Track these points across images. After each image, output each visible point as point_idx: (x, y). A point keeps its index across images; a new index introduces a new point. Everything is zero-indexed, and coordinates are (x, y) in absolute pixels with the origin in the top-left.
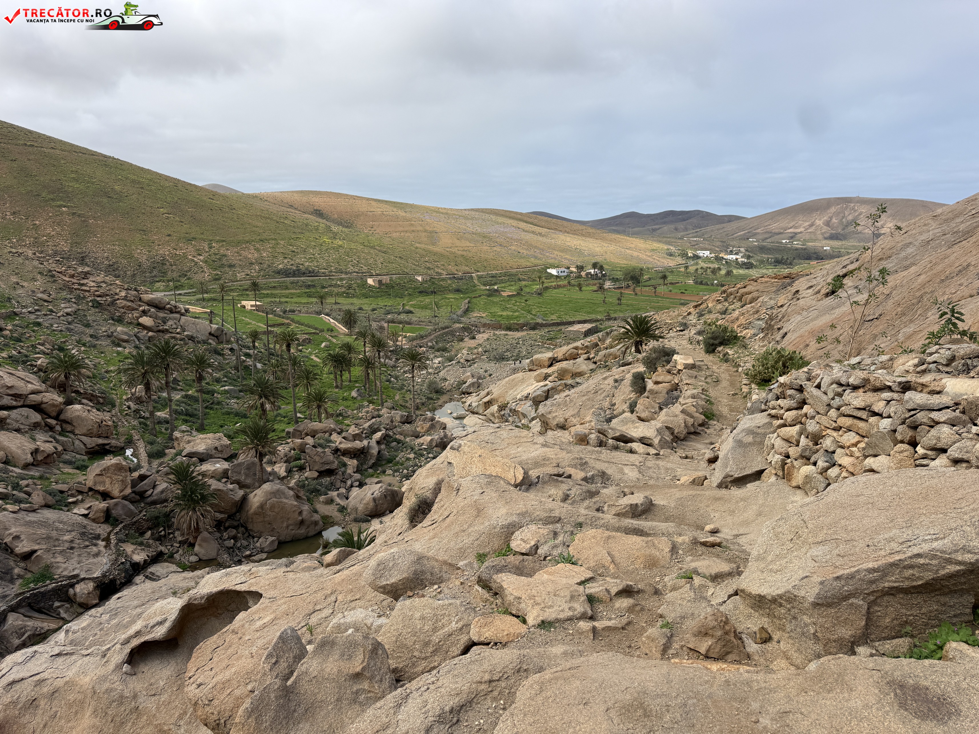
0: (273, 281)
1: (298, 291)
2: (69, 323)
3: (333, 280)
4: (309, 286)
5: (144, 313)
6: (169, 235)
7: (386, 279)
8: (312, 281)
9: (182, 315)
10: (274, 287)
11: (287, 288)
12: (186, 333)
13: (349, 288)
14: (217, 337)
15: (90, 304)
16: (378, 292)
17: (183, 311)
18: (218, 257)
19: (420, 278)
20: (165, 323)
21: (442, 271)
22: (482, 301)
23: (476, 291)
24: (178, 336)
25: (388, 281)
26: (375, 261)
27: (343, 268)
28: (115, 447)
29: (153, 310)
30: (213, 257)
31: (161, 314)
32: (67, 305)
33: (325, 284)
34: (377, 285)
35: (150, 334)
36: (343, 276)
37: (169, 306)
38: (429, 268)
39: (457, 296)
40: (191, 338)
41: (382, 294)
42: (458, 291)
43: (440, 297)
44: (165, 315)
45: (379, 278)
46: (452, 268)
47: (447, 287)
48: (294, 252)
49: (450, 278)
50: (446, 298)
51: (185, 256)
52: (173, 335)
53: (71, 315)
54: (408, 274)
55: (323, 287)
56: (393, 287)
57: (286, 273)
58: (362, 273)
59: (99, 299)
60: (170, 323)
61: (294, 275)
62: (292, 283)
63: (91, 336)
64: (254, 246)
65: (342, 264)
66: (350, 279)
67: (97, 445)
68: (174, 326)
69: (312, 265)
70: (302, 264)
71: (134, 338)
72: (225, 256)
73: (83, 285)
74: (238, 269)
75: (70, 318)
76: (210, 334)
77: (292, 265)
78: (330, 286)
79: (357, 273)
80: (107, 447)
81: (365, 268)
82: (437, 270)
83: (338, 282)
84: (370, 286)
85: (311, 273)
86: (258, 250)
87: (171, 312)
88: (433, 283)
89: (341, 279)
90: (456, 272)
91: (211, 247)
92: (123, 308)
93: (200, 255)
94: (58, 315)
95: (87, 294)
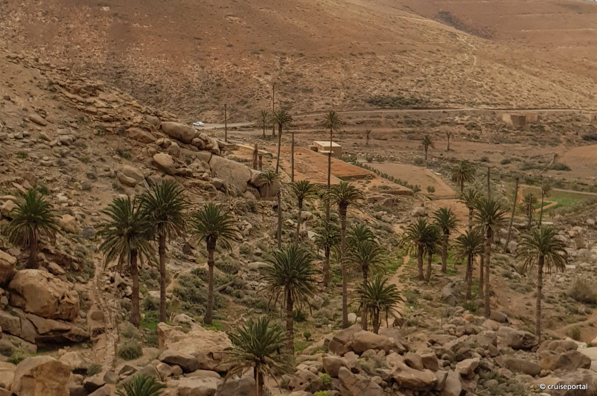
0: (361, 114)
1: (396, 130)
2: (63, 156)
3: (449, 114)
4: (413, 123)
5: (163, 146)
6: (230, 46)
7: (531, 115)
8: (418, 115)
9: (214, 153)
10: (363, 123)
11: (380, 125)
12: (215, 179)
13: (473, 126)
14: (258, 188)
15: (95, 131)
16: (518, 134)
17: (216, 147)
18: (290, 76)
20: (189, 163)
24: (204, 182)
25: (536, 119)
26: (520, 86)
27: (466, 96)
28: (77, 336)
29: (174, 144)
30: (285, 78)
31: (186, 151)
32: (65, 130)
33: (436, 119)
34: (517, 125)
35: (167, 177)
36: (466, 108)
37: (196, 140)
40: (221, 187)
41: (523, 137)
44: (190, 152)
45: (522, 113)
48: (396, 71)
51: (248, 76)
52: (197, 181)
53: (67, 145)
54: (569, 108)
55: (433, 125)
56: (542, 128)
57: (382, 102)
58: (496, 104)
59: (106, 125)
60: (195, 164)
61: (393, 105)
62: (389, 117)
63: (88, 175)
64: (342, 62)
65: (465, 90)
66: (475, 114)
67: (52, 331)
68: (201, 169)
69: (420, 92)
70: (407, 90)
71: (145, 181)
72: (301, 76)
73: (90, 104)
74: (316, 95)
75: (65, 149)
76: (249, 183)
77: (392, 90)
78: (443, 123)
79: (488, 104)
80: (66, 335)
81: (502, 97)
83: (457, 119)
84: (507, 125)
86: (345, 68)
87: (200, 149)
89: (463, 114)
91: (282, 64)
92: (135, 138)
93: (267, 74)
94: (52, 143)
95: (93, 117)
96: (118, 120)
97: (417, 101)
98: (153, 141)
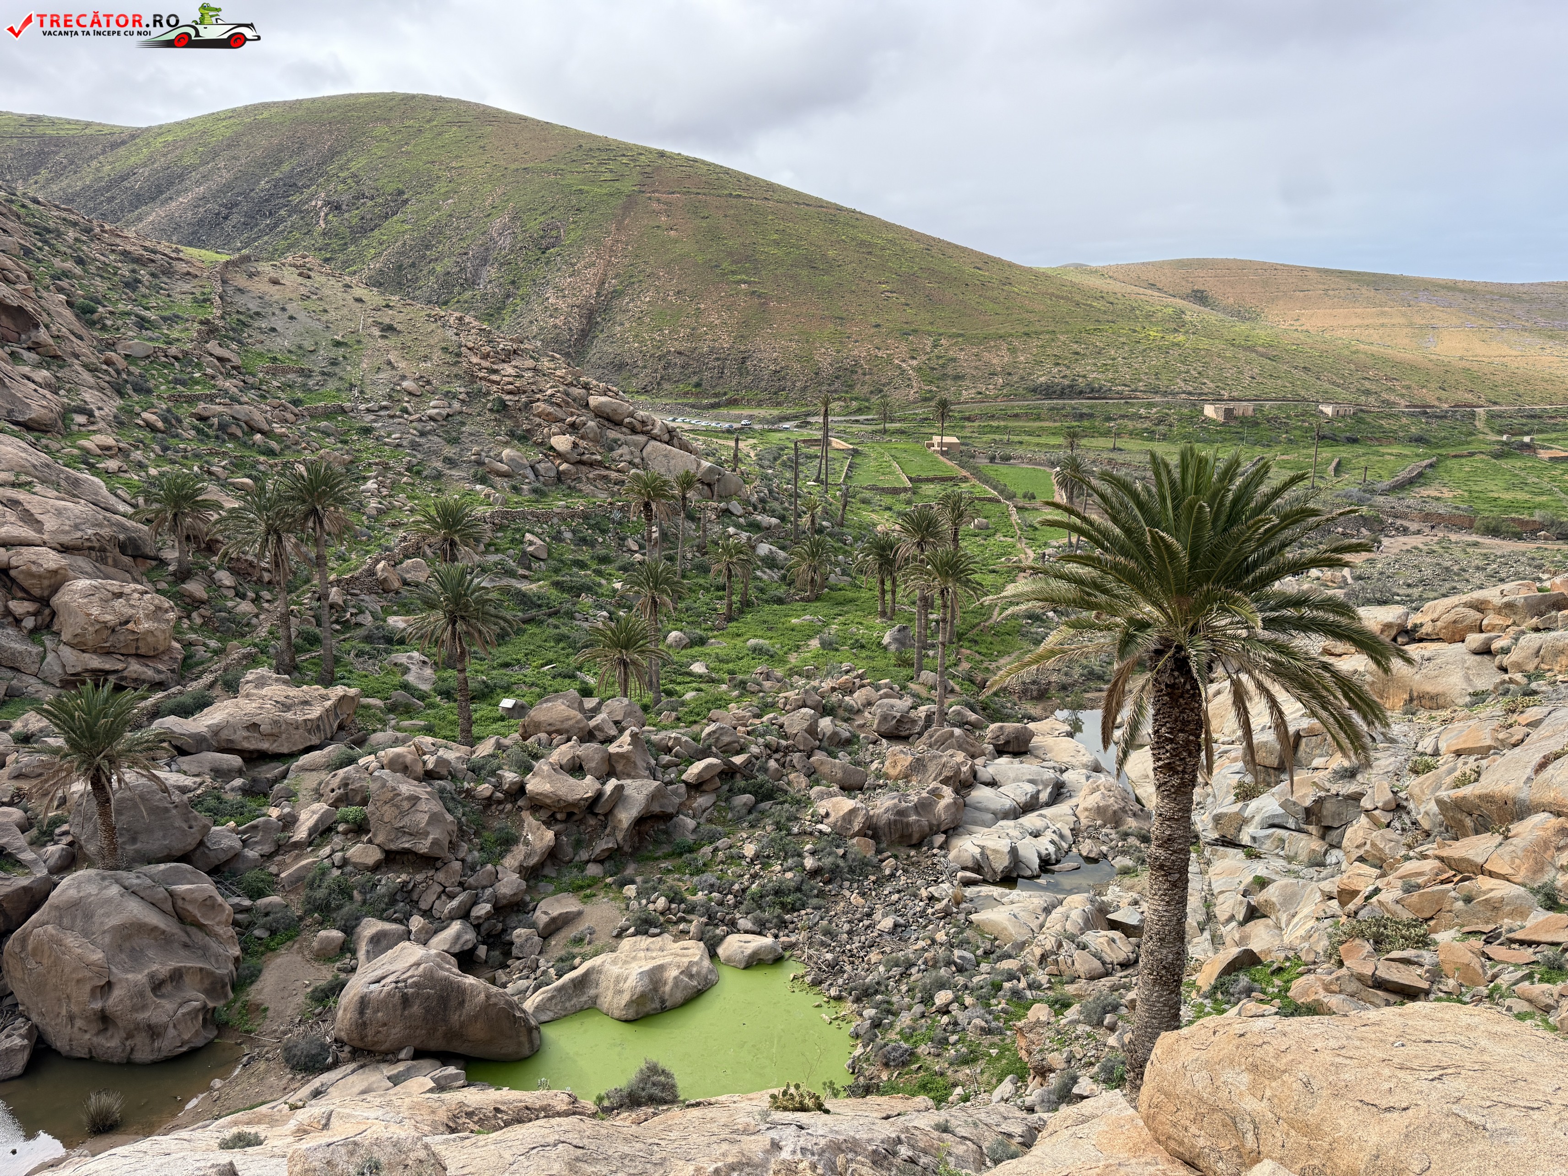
0: (1018, 406)
1: (1058, 424)
2: (422, 434)
4: (1082, 416)
5: (572, 427)
6: (877, 326)
7: (1245, 408)
8: (1091, 407)
9: (653, 438)
10: (1016, 416)
11: (1038, 418)
13: (1160, 422)
14: (709, 485)
16: (1220, 432)
18: (941, 361)
19: (1328, 410)
21: (1397, 399)
22: (1468, 465)
23: (1469, 443)
25: (1250, 412)
26: (1240, 372)
27: (1163, 384)
29: (594, 424)
30: (933, 363)
33: (1114, 411)
34: (1221, 419)
36: (1158, 399)
38: (1367, 392)
39: (1406, 451)
41: (1228, 436)
42: (1419, 440)
43: (1361, 451)
44: (619, 436)
45: (1232, 405)
46: (1429, 396)
47: (1395, 432)
48: (1077, 353)
49: (1412, 415)
50: (1376, 453)
51: (889, 361)
53: (435, 420)
54: (1305, 400)
55: (1109, 419)
56: (1257, 424)
57: (1048, 391)
58: (1201, 394)
59: (508, 397)
60: (624, 450)
61: (1062, 395)
62: (1052, 409)
63: (447, 460)
64: (1010, 343)
65: (1163, 377)
66: (1169, 405)
69: (1099, 378)
70: (1084, 376)
71: (529, 469)
72: (954, 360)
74: (967, 383)
75: (430, 426)
77: (1064, 377)
78: (1123, 417)
79: (1190, 393)
81: (1211, 385)
82: (1385, 396)
83: (1142, 411)
84: (1208, 420)
85: (1095, 392)
86: (1013, 351)
88: (1360, 421)
89: (1150, 405)
90: (1436, 403)
91: (935, 346)
92: (539, 415)
93: (913, 358)
94: (411, 418)
95: (494, 388)
96: (524, 392)
97: (1092, 390)
98: (563, 421)
